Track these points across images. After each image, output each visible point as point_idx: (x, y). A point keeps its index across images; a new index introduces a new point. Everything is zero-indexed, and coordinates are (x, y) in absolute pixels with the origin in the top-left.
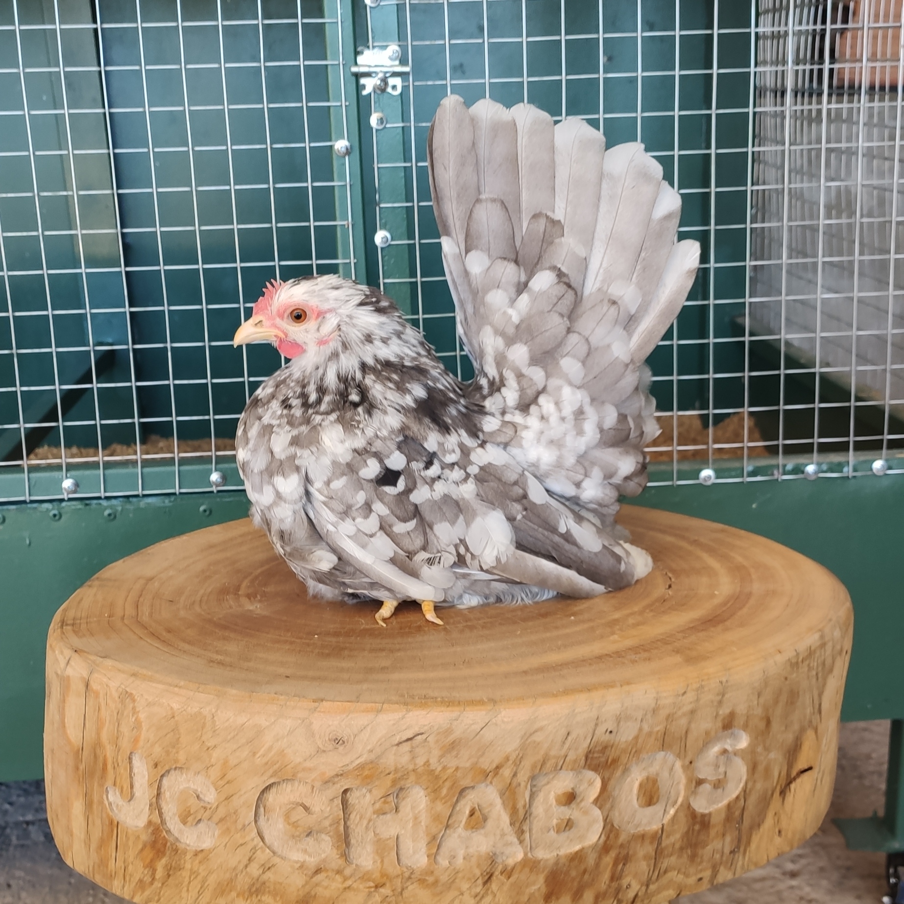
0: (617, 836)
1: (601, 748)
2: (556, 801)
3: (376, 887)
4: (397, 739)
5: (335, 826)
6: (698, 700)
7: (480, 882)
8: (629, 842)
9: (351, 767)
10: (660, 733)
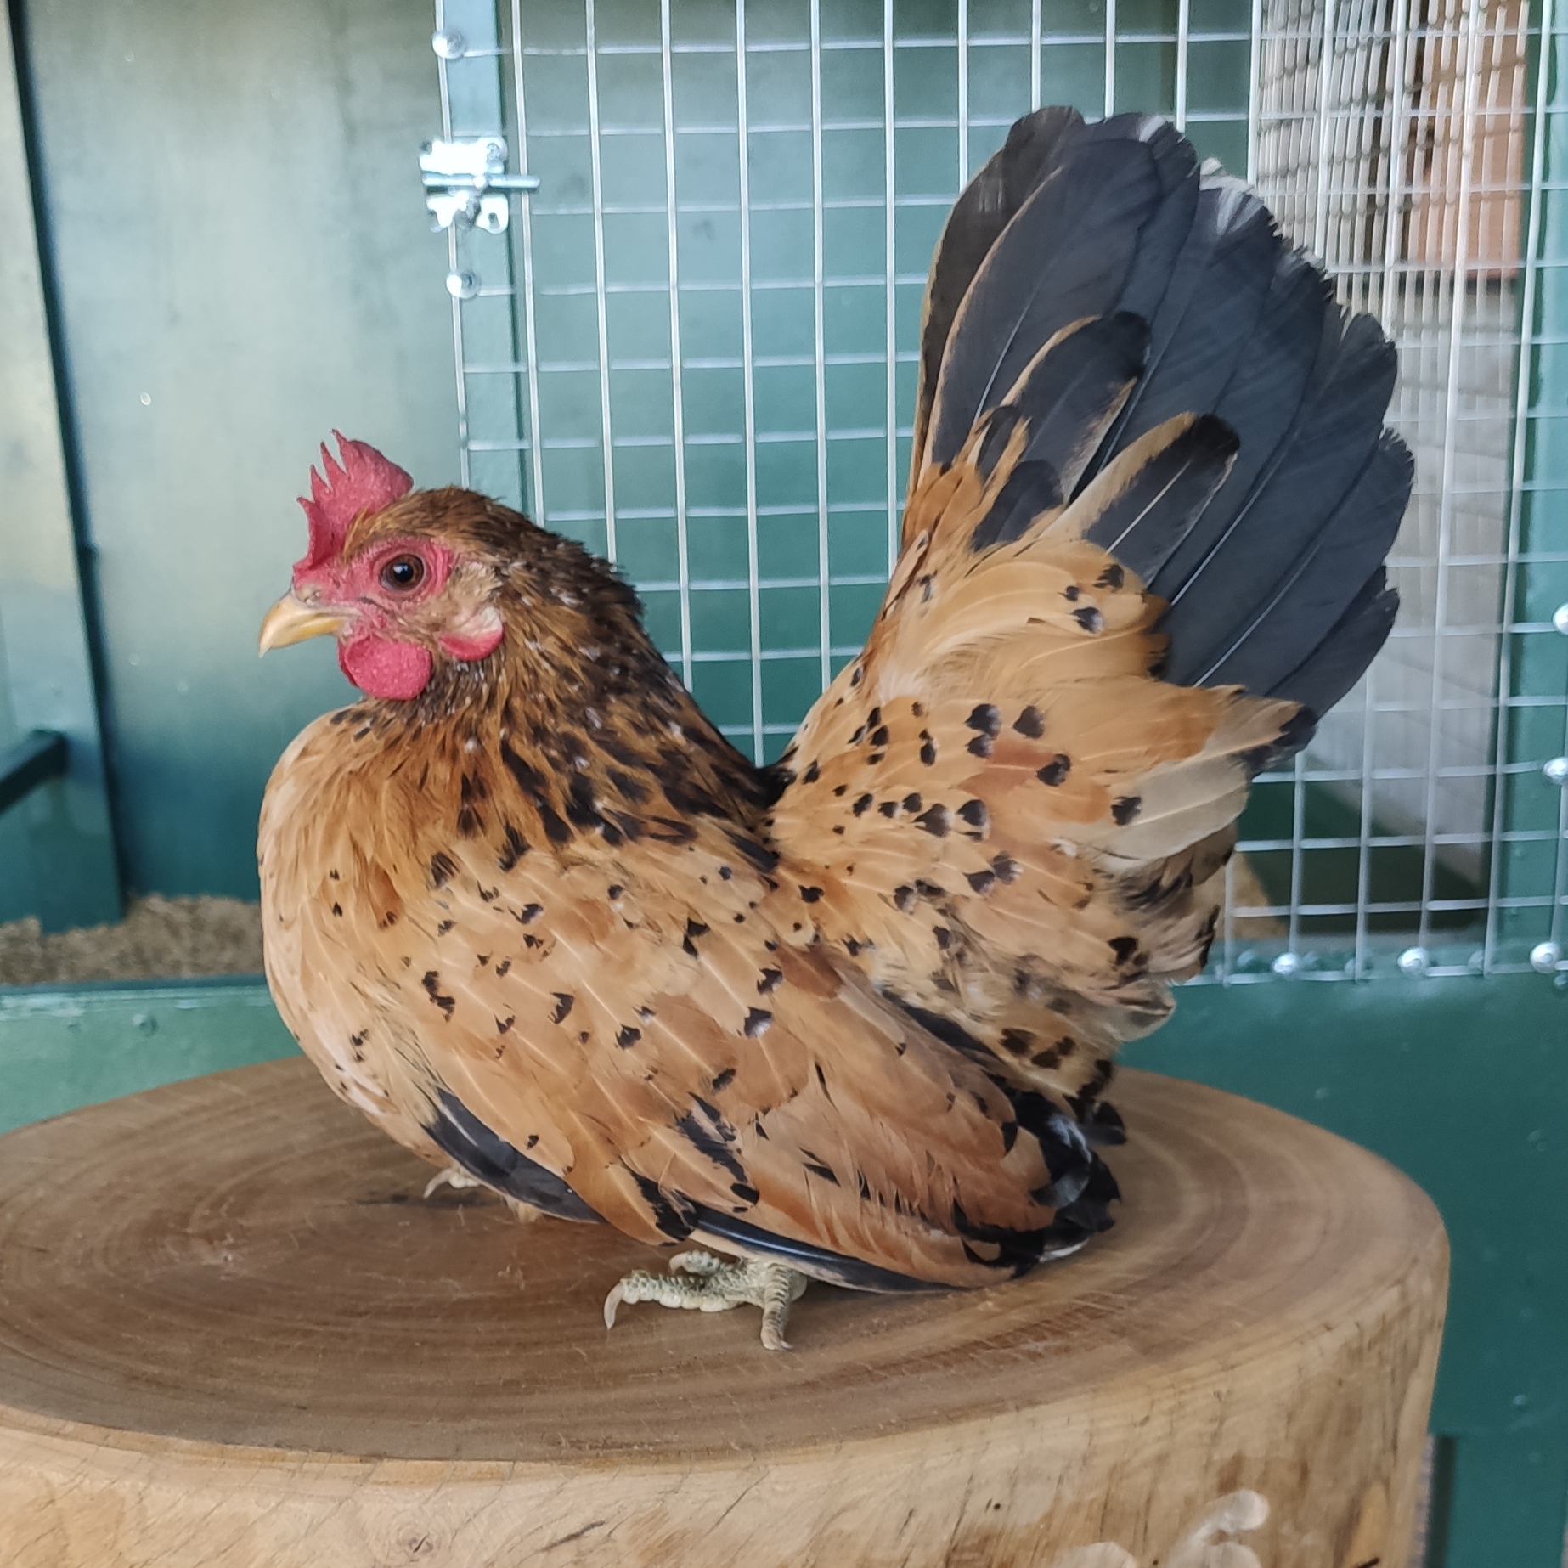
1: (976, 1541)
4: (547, 1537)
6: (1172, 1433)
10: (1095, 1506)
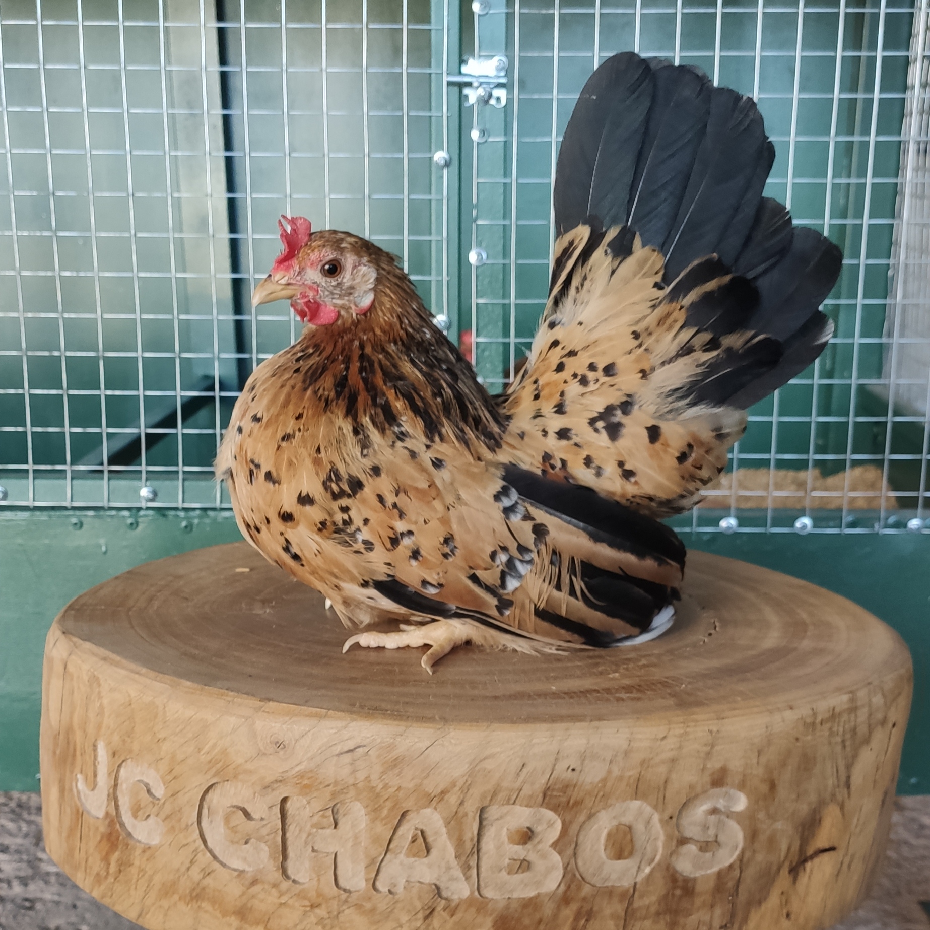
0: (579, 888)
1: (561, 786)
2: (509, 838)
3: (312, 906)
4: (338, 749)
5: (273, 835)
6: (680, 747)
7: (420, 916)
8: (594, 896)
9: (290, 774)
10: (632, 781)
